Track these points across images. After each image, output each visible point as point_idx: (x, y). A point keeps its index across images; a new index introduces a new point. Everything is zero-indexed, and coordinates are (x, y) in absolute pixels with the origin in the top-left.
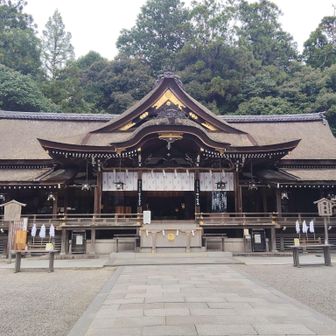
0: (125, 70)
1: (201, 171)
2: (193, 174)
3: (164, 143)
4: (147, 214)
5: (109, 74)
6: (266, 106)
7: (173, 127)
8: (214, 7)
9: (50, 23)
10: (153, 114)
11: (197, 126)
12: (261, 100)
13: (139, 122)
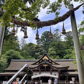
0: (38, 48)
1: (52, 72)
2: (50, 73)
3: (44, 67)
4: (41, 81)
5: (34, 49)
6: (70, 56)
7: (46, 64)
8: (58, 34)
9: (22, 39)
10: (43, 61)
11: (50, 64)
12: (69, 55)
13: (40, 63)
